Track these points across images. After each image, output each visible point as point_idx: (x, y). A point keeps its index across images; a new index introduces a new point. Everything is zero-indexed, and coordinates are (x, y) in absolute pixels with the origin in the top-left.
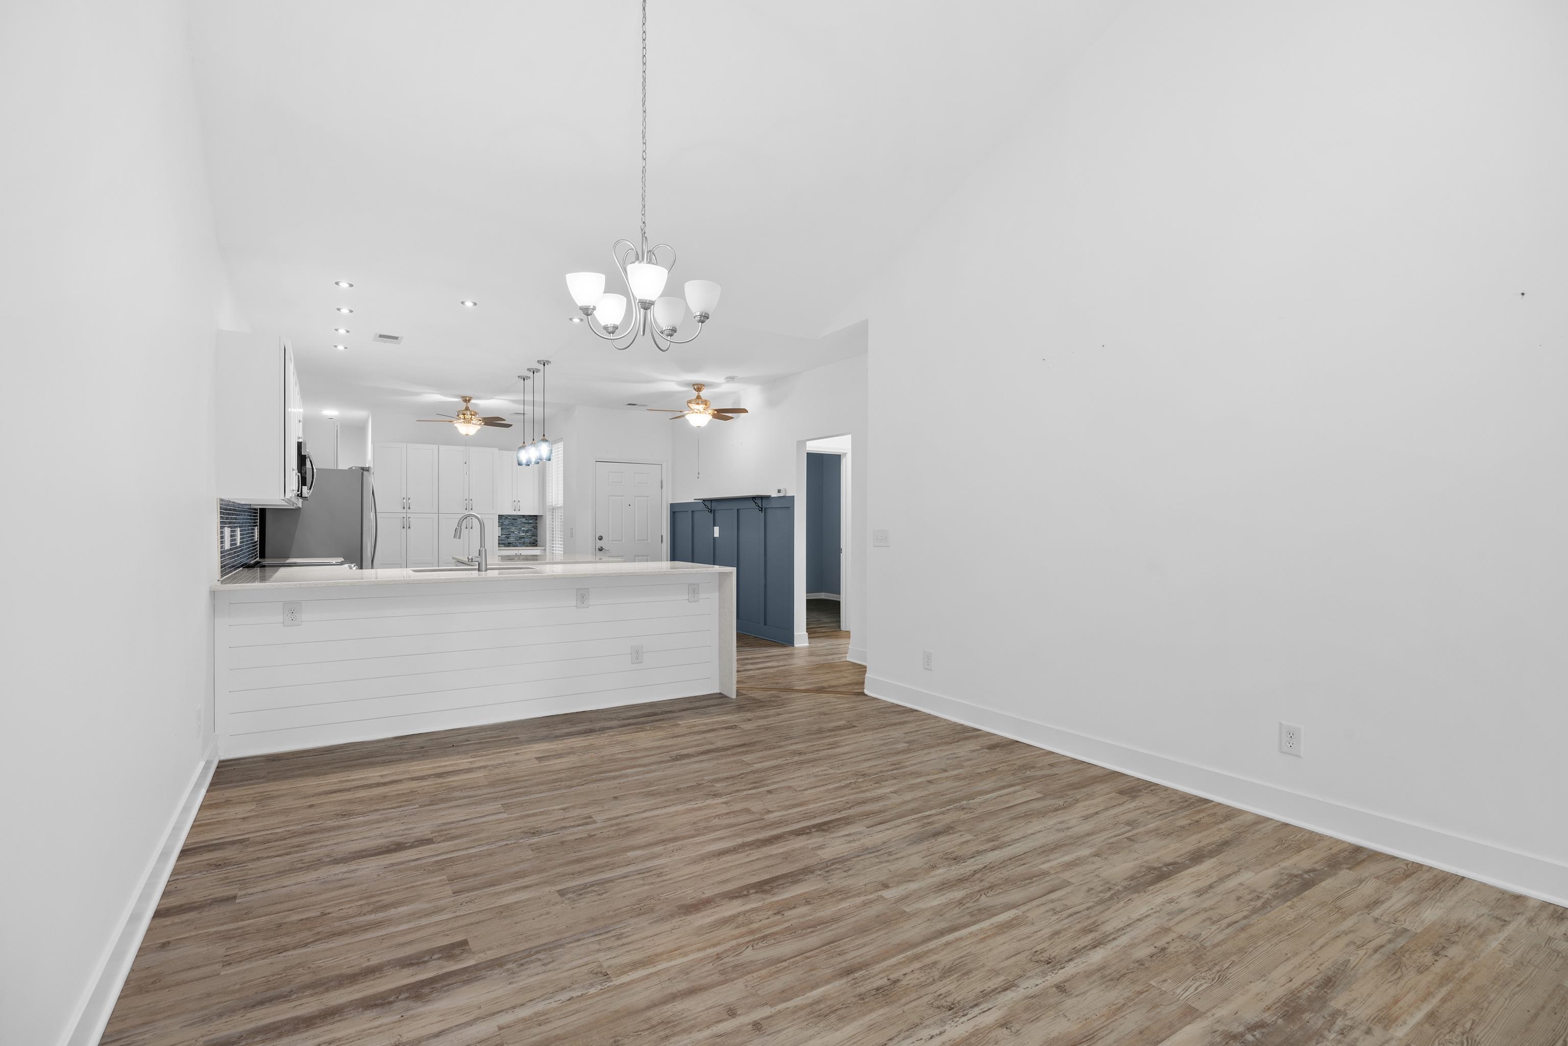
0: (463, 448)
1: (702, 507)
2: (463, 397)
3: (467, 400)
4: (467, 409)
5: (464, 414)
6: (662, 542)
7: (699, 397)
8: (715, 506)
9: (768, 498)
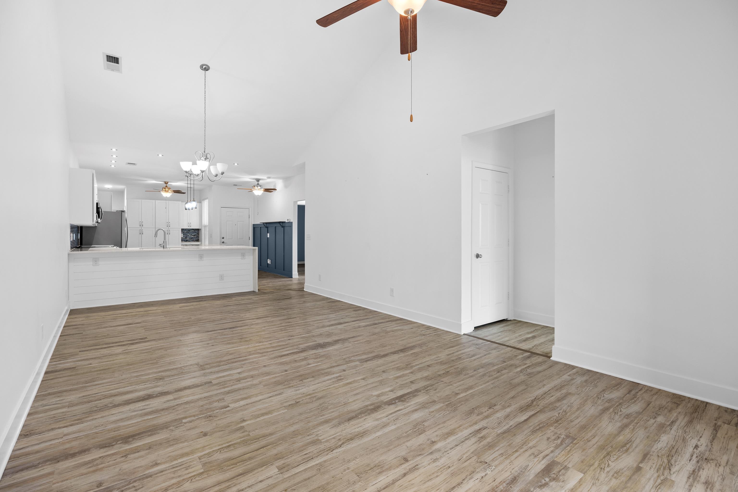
0: (165, 201)
1: (263, 226)
2: (164, 182)
3: (166, 183)
4: (166, 187)
5: (165, 189)
6: (249, 240)
7: (258, 184)
8: (268, 225)
9: (285, 222)
